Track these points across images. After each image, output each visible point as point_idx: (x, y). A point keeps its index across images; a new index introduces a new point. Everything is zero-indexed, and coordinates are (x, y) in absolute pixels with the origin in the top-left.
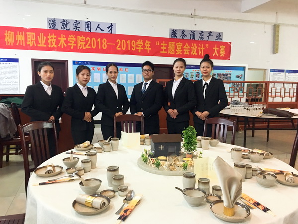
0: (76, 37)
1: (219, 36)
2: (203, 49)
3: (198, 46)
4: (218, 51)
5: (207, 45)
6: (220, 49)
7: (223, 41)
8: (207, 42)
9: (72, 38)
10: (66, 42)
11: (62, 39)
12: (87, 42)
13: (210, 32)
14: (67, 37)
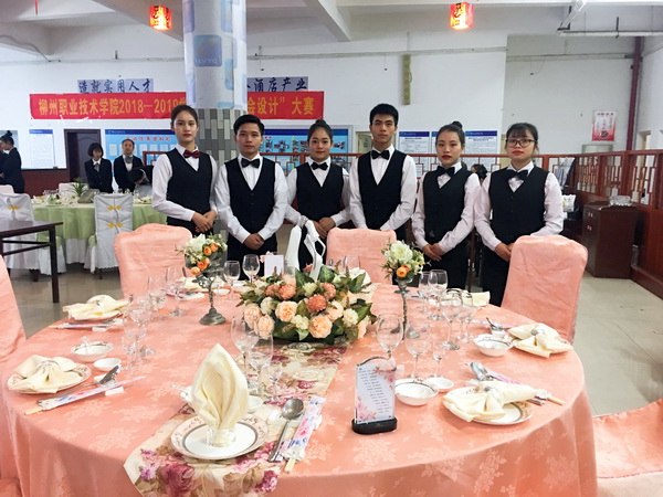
0: (108, 101)
1: (302, 83)
2: (275, 104)
3: (268, 101)
4: (301, 107)
5: (283, 99)
6: (304, 103)
7: (309, 90)
8: (283, 93)
9: (104, 102)
10: (98, 107)
11: (93, 105)
12: (120, 105)
13: (288, 79)
14: (98, 101)
